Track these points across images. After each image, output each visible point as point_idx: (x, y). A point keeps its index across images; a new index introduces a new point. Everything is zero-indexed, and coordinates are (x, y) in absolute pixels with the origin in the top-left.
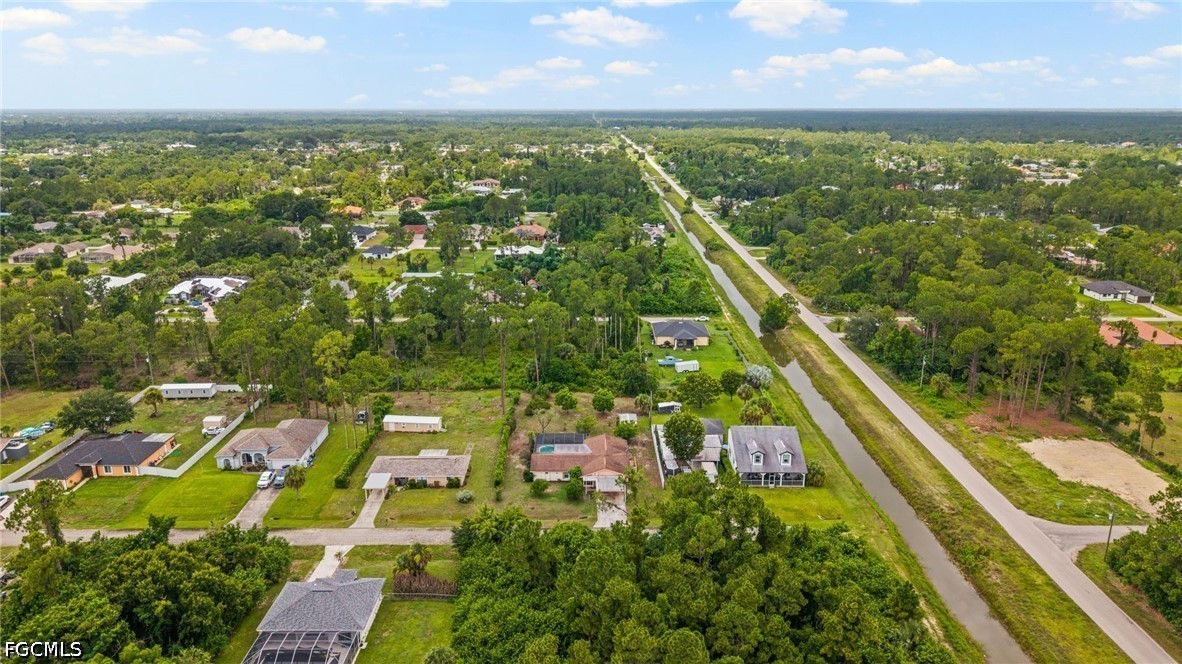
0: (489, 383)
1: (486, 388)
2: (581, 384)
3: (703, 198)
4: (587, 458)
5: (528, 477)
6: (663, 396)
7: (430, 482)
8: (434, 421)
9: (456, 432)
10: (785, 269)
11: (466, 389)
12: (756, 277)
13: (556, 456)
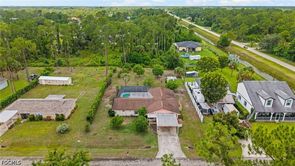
0: (103, 63)
1: (101, 66)
2: (147, 64)
3: (184, 18)
4: (149, 101)
5: (111, 114)
6: (187, 69)
7: (44, 116)
8: (66, 80)
9: (78, 86)
10: (220, 31)
11: (91, 66)
12: (209, 33)
13: (130, 100)
